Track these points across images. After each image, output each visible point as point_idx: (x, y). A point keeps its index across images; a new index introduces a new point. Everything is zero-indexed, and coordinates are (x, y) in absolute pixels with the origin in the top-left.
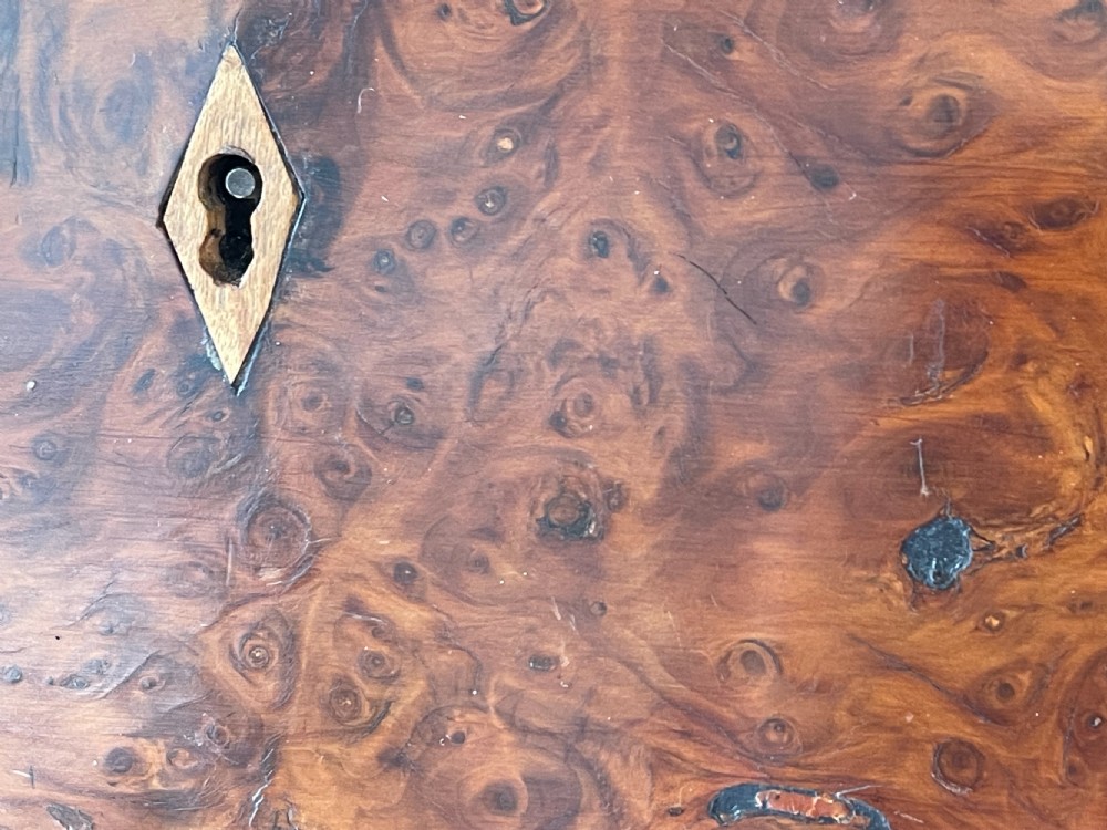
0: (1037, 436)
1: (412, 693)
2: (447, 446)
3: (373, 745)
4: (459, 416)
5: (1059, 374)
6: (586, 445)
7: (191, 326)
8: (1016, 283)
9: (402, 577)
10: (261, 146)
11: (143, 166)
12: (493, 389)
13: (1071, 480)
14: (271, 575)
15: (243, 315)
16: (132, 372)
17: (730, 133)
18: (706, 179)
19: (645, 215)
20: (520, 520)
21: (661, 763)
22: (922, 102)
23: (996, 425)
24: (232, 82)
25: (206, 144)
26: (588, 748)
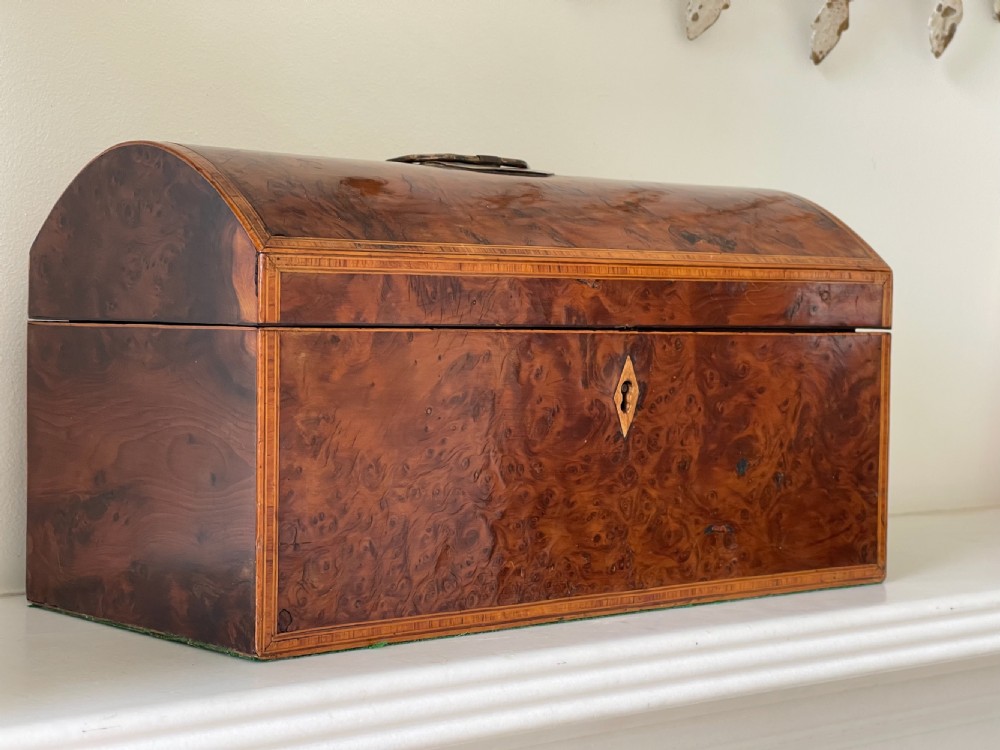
0: (756, 438)
1: (653, 511)
2: (662, 450)
3: (645, 526)
4: (665, 442)
5: (761, 426)
6: (686, 448)
7: (618, 424)
8: (754, 405)
9: (652, 483)
10: (633, 379)
11: (611, 384)
12: (671, 435)
13: (762, 448)
14: (629, 485)
15: (628, 420)
16: (606, 436)
17: (711, 374)
18: (708, 385)
19: (696, 392)
20: (674, 467)
21: (697, 522)
22: (741, 367)
23: (749, 436)
24: (628, 364)
25: (623, 378)
26: (684, 521)
